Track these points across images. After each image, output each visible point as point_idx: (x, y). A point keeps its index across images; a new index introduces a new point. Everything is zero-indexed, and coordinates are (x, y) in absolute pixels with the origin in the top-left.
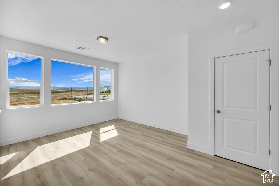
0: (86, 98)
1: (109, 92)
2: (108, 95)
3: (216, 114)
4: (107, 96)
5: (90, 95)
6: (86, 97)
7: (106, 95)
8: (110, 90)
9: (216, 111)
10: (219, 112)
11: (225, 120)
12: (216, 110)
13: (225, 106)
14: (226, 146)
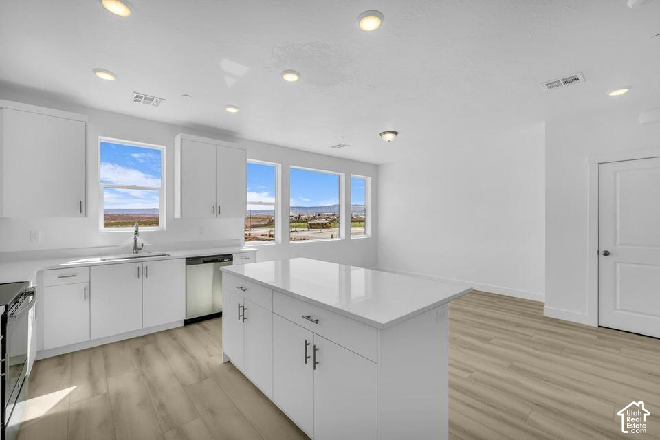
0: (250, 235)
1: (298, 221)
2: (298, 229)
3: (603, 257)
4: (296, 231)
5: (255, 229)
6: (248, 233)
7: (293, 229)
8: (299, 218)
9: (601, 252)
10: (606, 254)
11: (618, 266)
12: (603, 249)
13: (618, 242)
14: (620, 310)
